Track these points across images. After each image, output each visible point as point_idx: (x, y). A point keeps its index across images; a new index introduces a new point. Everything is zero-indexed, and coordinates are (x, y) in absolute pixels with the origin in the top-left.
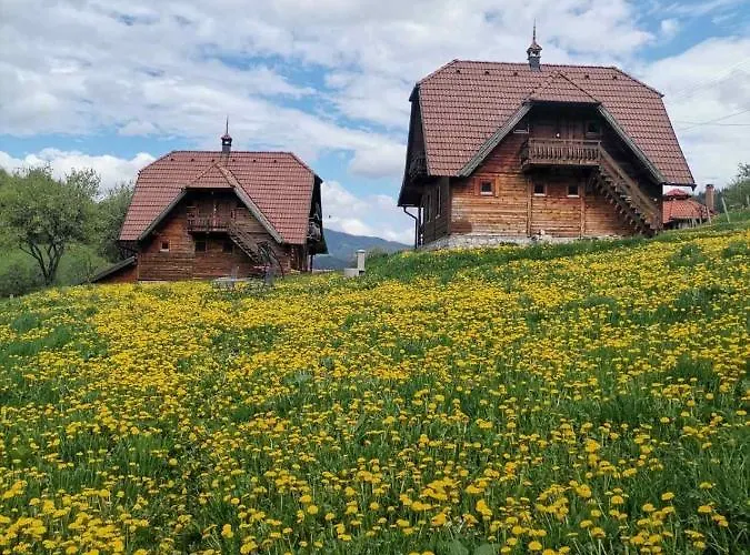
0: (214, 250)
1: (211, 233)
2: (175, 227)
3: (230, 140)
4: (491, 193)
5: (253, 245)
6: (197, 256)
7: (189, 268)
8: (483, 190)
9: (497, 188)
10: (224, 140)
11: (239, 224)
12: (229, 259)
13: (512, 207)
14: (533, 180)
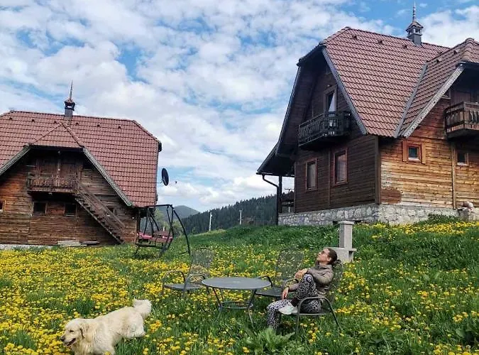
0: (54, 212)
1: (54, 193)
2: (11, 186)
3: (73, 104)
4: (417, 160)
5: (100, 208)
6: (35, 219)
7: (25, 230)
8: (410, 156)
9: (424, 155)
10: (67, 104)
11: (86, 185)
12: (71, 221)
13: (437, 175)
14: (457, 149)
